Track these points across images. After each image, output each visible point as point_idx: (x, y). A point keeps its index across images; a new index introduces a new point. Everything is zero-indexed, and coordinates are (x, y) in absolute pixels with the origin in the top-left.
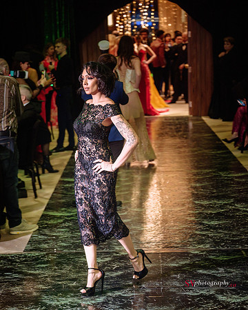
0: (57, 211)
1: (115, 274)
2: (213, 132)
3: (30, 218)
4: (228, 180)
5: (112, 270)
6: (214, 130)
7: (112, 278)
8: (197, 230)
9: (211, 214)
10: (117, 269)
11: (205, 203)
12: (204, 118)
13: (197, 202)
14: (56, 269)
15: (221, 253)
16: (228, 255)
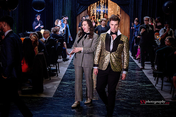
0: (66, 82)
3: (55, 84)
4: (135, 74)
8: (123, 92)
9: (128, 86)
11: (126, 82)
13: (122, 82)
15: (132, 101)
16: (135, 102)
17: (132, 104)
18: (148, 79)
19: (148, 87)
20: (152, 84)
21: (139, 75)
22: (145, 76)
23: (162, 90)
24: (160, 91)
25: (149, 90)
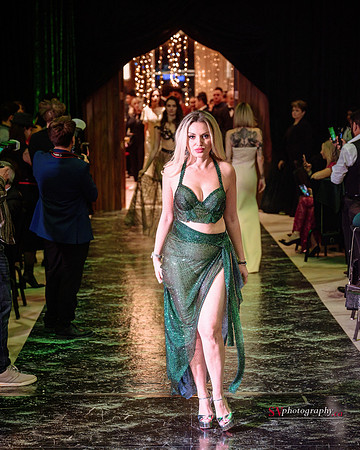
1: (126, 426)
4: (286, 299)
7: (122, 431)
9: (261, 345)
11: (253, 329)
14: (44, 418)
15: (274, 399)
18: (329, 315)
19: (327, 344)
20: (341, 331)
22: (321, 306)
25: (333, 355)
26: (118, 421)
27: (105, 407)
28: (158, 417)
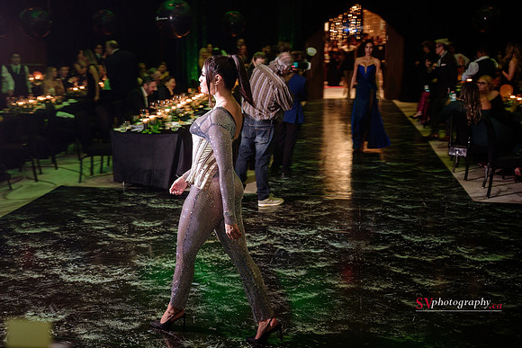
1: (324, 214)
2: (401, 112)
4: (412, 148)
5: (322, 211)
6: (403, 110)
7: (322, 216)
9: (399, 173)
10: (325, 211)
11: (395, 164)
12: (394, 101)
15: (407, 203)
16: (413, 205)
17: (406, 207)
18: (437, 158)
19: (436, 173)
20: (445, 168)
21: (421, 151)
22: (433, 153)
23: (466, 179)
24: (463, 183)
25: (441, 180)
26: (319, 211)
27: (313, 203)
28: (341, 209)
